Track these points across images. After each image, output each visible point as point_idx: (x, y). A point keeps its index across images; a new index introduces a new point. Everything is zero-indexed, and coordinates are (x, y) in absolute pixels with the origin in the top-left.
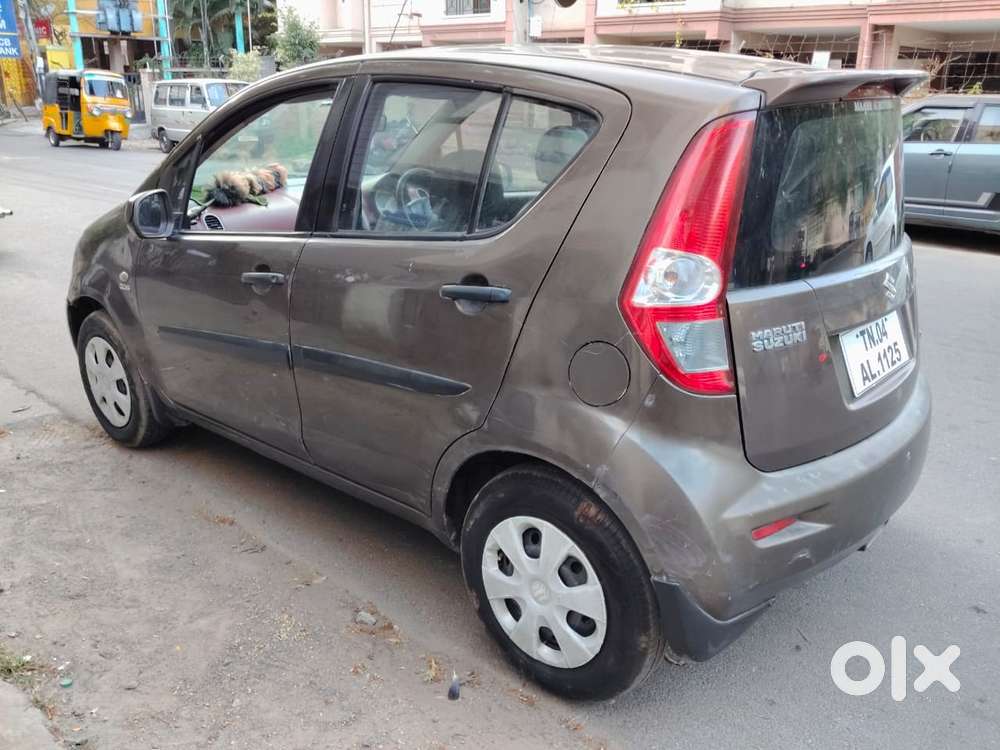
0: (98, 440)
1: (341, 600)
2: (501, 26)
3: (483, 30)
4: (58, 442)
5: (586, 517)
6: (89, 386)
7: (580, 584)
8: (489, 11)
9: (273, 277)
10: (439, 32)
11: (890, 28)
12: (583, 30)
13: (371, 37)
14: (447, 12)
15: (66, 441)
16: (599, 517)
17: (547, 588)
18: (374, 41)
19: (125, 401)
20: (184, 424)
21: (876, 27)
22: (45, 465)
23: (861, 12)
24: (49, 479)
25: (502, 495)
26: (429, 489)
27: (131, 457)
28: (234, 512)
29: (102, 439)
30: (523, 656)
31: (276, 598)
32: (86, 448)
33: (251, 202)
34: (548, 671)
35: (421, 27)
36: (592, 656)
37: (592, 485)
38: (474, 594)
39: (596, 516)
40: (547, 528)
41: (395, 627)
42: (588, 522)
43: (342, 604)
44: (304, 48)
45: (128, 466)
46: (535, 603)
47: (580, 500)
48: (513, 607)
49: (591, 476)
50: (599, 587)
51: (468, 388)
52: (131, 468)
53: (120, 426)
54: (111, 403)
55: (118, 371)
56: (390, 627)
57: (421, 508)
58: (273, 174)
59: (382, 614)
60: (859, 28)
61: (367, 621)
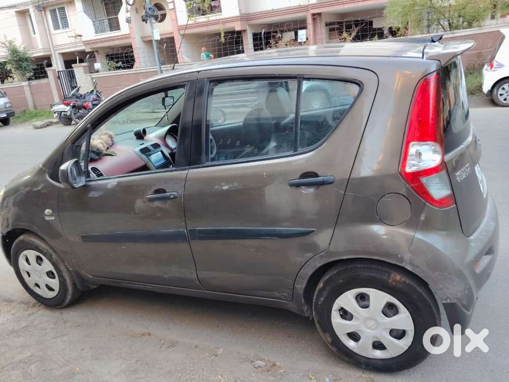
0: (34, 309)
1: (239, 359)
2: (128, 36)
3: (118, 39)
4: (9, 317)
5: (396, 281)
6: (23, 279)
7: (394, 315)
8: (119, 29)
9: (171, 195)
10: (93, 43)
11: (320, 14)
12: (172, 33)
13: (55, 51)
14: (96, 32)
15: (13, 314)
16: (402, 280)
17: (376, 321)
18: (57, 52)
19: (55, 283)
20: (95, 287)
21: (314, 15)
22: (12, 332)
23: (306, 8)
24: (21, 340)
25: (341, 281)
26: (292, 287)
27: (61, 313)
28: (147, 328)
29: (36, 307)
30: (363, 359)
31: (205, 368)
32: (29, 315)
33: (107, 155)
34: (380, 362)
35: (83, 42)
36: (407, 348)
37: (403, 265)
38: (328, 335)
39: (401, 279)
40: (371, 292)
41: (277, 364)
42: (398, 283)
43: (241, 360)
44: (23, 62)
45: (63, 319)
46: (370, 331)
47: (390, 274)
48: (354, 336)
49: (402, 260)
50: (408, 314)
51: (315, 231)
52: (65, 320)
53: (51, 297)
54: (43, 286)
55: (47, 266)
56: (274, 365)
57: (283, 298)
58: (108, 137)
59: (266, 359)
60: (306, 16)
61: (261, 365)
